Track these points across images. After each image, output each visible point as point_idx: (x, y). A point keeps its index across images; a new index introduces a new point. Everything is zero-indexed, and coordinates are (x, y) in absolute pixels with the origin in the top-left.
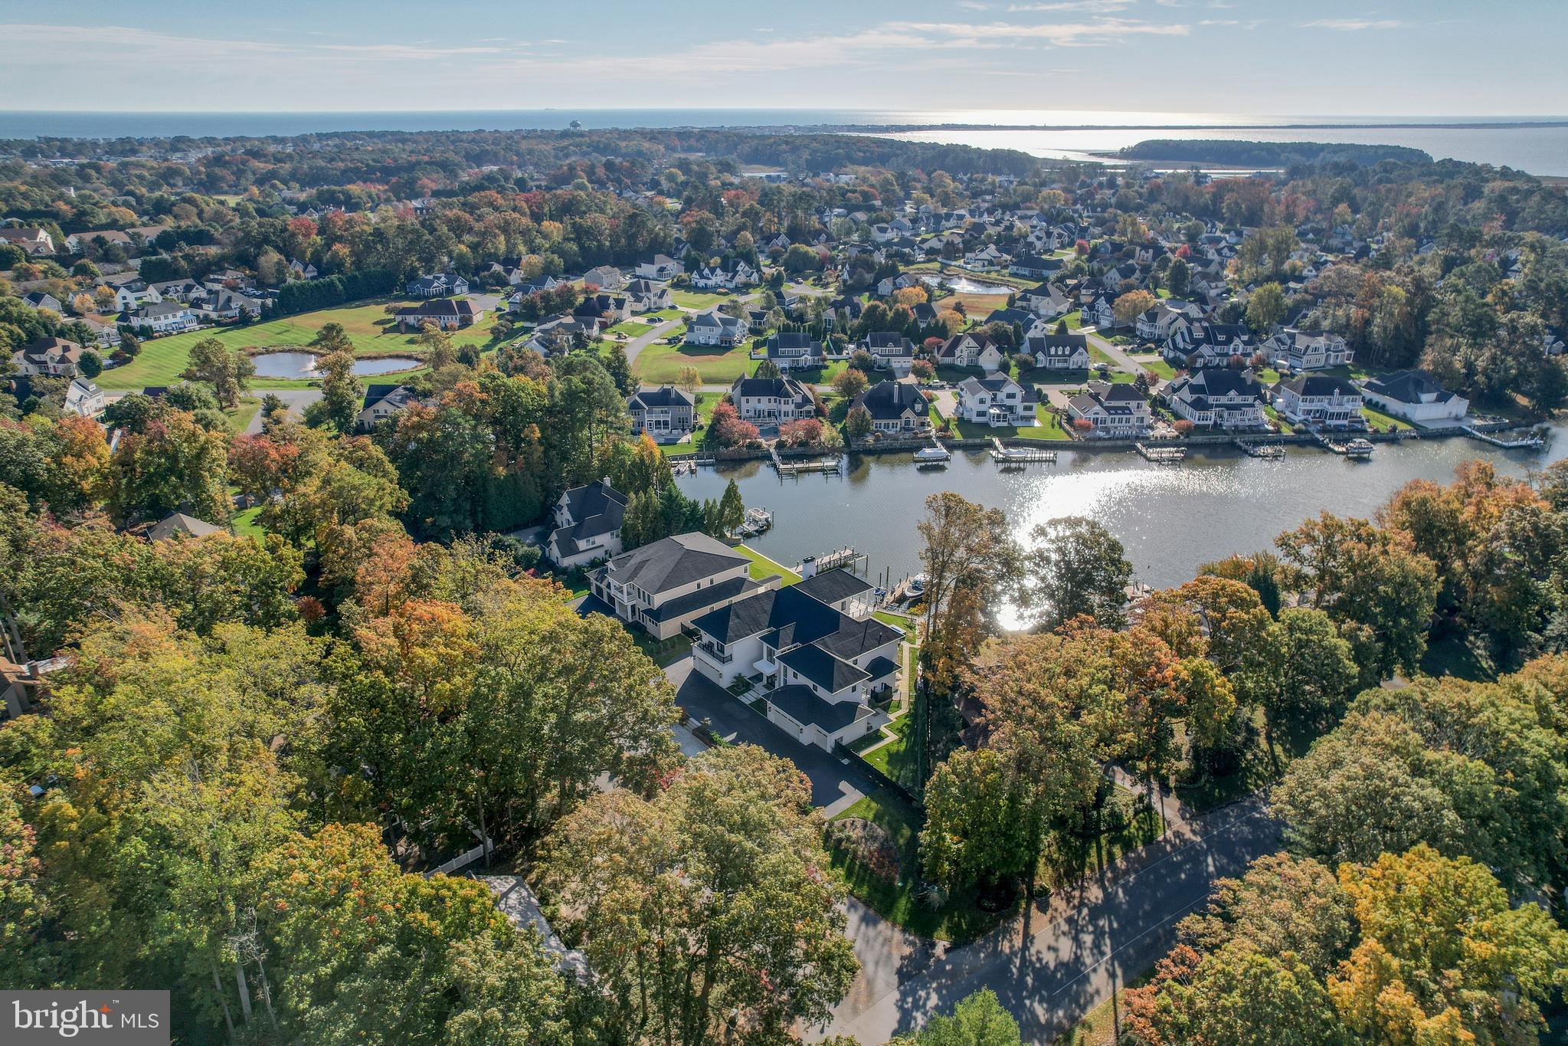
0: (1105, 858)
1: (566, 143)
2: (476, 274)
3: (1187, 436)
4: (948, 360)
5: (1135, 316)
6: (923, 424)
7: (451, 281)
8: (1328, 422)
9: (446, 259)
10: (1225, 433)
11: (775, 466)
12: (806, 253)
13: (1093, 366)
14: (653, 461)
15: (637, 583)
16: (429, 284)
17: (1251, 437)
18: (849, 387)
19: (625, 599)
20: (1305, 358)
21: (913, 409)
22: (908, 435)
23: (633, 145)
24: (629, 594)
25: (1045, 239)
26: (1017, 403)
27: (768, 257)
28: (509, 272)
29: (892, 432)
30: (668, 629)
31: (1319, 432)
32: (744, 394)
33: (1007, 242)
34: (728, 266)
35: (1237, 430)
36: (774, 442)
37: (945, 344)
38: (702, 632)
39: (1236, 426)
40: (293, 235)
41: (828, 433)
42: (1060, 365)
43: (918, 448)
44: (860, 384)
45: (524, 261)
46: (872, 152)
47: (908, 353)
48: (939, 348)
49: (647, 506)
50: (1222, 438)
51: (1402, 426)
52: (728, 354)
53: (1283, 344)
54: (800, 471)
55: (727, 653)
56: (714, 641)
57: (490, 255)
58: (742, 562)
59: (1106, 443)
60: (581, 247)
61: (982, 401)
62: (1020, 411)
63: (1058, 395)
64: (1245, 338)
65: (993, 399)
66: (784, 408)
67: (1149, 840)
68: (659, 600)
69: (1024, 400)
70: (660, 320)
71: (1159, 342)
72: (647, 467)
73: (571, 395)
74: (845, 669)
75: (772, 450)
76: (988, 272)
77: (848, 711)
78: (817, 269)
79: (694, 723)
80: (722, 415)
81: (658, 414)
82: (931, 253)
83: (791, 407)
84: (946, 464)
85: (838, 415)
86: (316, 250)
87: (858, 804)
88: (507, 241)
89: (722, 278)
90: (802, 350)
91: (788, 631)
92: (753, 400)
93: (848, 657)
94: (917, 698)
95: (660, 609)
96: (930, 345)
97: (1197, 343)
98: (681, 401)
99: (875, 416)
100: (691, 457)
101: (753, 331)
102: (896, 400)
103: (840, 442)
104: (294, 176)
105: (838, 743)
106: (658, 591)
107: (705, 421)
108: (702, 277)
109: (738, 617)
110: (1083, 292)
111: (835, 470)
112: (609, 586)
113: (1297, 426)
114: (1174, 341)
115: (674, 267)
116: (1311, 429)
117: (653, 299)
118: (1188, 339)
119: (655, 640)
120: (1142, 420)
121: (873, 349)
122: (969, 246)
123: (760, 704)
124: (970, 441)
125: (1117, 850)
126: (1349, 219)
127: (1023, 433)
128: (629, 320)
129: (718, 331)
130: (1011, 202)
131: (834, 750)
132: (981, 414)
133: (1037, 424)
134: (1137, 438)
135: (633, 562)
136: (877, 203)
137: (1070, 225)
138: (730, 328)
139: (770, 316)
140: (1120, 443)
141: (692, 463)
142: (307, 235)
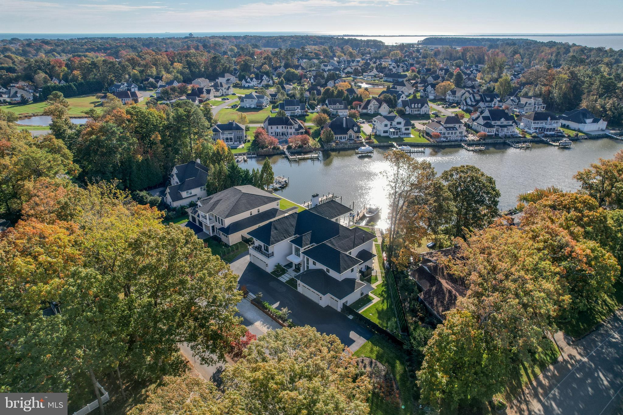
0: (532, 376)
1: (187, 40)
2: (142, 83)
3: (484, 140)
4: (365, 111)
5: (445, 93)
6: (358, 137)
7: (129, 85)
8: (546, 133)
9: (127, 76)
10: (500, 138)
11: (287, 157)
12: (293, 72)
13: (431, 113)
14: (224, 152)
15: (214, 212)
16: (119, 87)
17: (513, 140)
18: (320, 122)
19: (208, 223)
20: (525, 108)
21: (353, 129)
22: (351, 142)
23: (215, 41)
24: (210, 219)
25: (396, 68)
26: (402, 126)
27: (276, 76)
28: (157, 82)
29: (343, 141)
30: (234, 239)
31: (543, 137)
32: (269, 124)
33: (380, 69)
34: (259, 77)
35: (506, 137)
36: (286, 147)
37: (363, 104)
38: (254, 239)
39: (506, 135)
40: (53, 67)
41: (312, 142)
42: (416, 113)
43: (358, 148)
44: (325, 120)
45: (164, 77)
46: (317, 42)
47: (346, 108)
48: (360, 106)
49: (220, 172)
50: (499, 141)
51: (580, 134)
52: (261, 111)
53: (515, 102)
54: (300, 159)
55: (270, 252)
56: (262, 244)
57: (149, 76)
58: (276, 199)
59: (447, 144)
60: (191, 71)
61: (386, 126)
62: (403, 130)
63: (418, 125)
64: (499, 99)
65: (391, 125)
66: (290, 131)
67: (555, 361)
68: (228, 222)
69: (405, 125)
70: (228, 99)
71: (458, 103)
72: (221, 156)
73: (179, 119)
74: (346, 258)
75: (285, 150)
76: (374, 80)
77: (350, 284)
78: (299, 79)
79: (252, 296)
80: (260, 133)
81: (227, 134)
82: (348, 73)
83: (293, 130)
84: (372, 155)
85: (316, 135)
86: (65, 74)
87: (364, 347)
88: (157, 69)
89: (256, 83)
90: (296, 107)
91: (307, 237)
92: (274, 127)
93: (347, 251)
94: (387, 273)
95: (229, 227)
96: (356, 105)
97: (477, 102)
98: (238, 128)
99: (335, 134)
100: (244, 154)
101: (271, 102)
102: (344, 126)
103: (319, 146)
104: (63, 51)
105: (344, 305)
106: (227, 216)
107: (251, 138)
108: (247, 82)
109: (276, 229)
110: (419, 85)
111: (317, 158)
112: (198, 216)
113: (533, 135)
114: (466, 102)
115: (234, 79)
116: (539, 136)
117: (224, 90)
118: (473, 100)
119: (226, 245)
120: (461, 133)
121: (329, 106)
122: (364, 71)
123: (292, 282)
124: (382, 144)
125: (537, 370)
126: (520, 61)
127: (406, 140)
128: (213, 99)
129: (255, 101)
130: (379, 56)
131: (343, 310)
132: (385, 132)
133: (412, 136)
134: (461, 141)
135: (212, 201)
136: (322, 57)
137: (406, 63)
138: (261, 100)
139: (279, 96)
140: (453, 143)
141: (245, 157)
142: (60, 67)
